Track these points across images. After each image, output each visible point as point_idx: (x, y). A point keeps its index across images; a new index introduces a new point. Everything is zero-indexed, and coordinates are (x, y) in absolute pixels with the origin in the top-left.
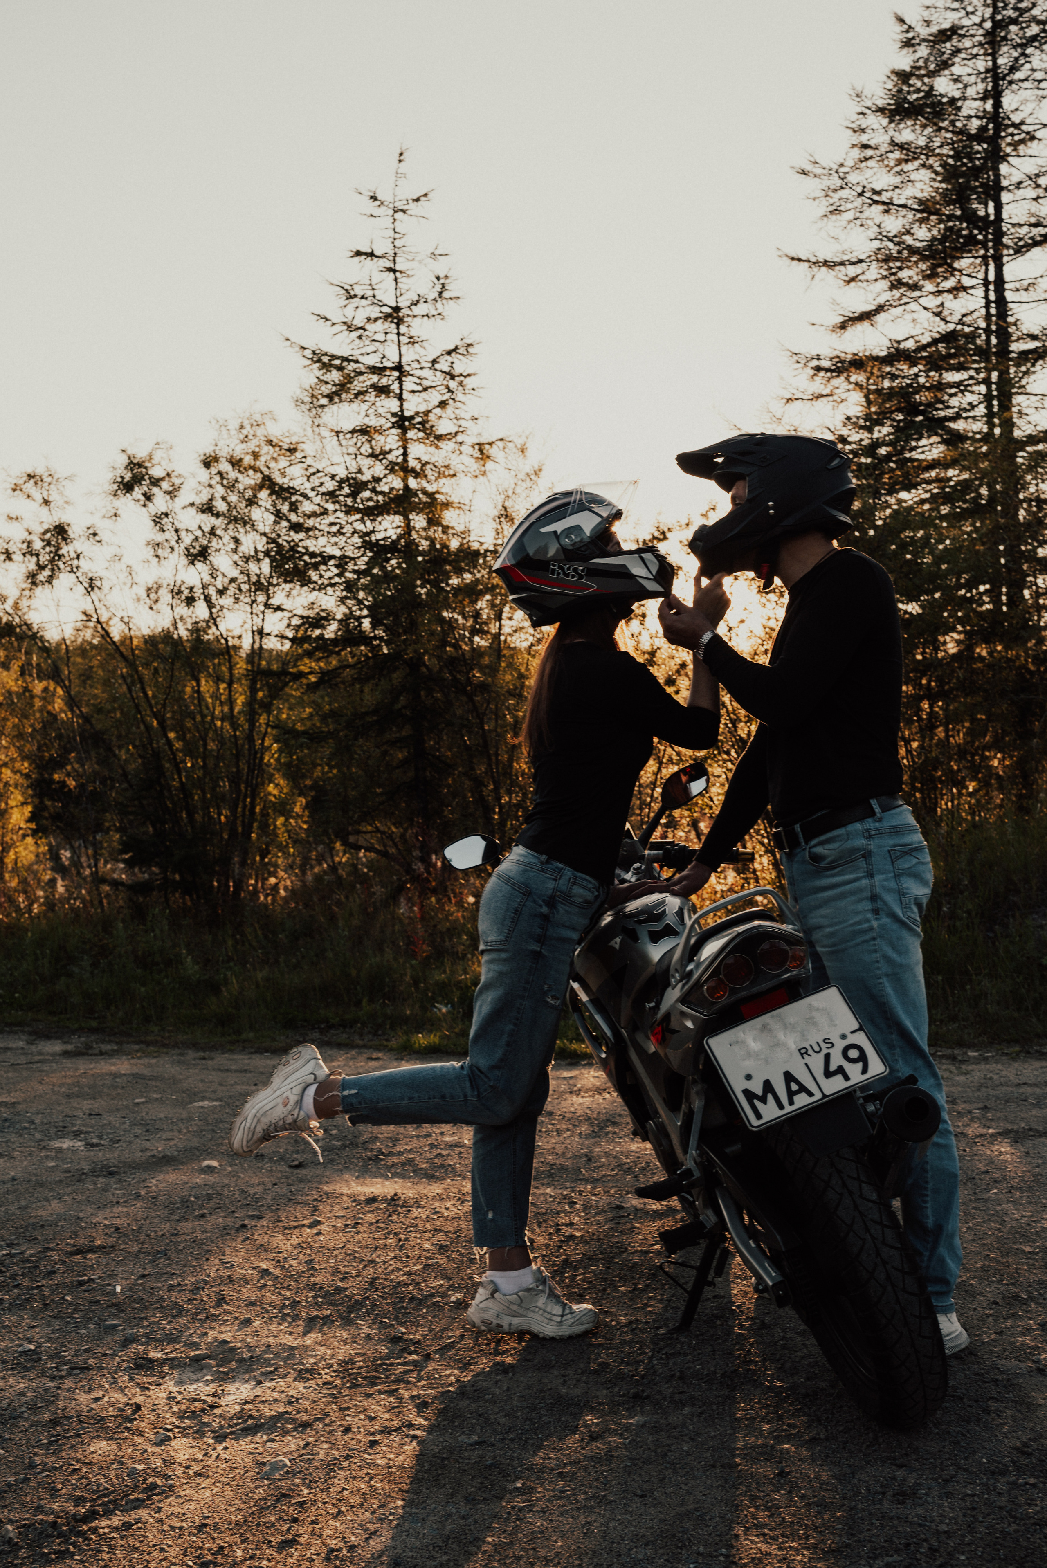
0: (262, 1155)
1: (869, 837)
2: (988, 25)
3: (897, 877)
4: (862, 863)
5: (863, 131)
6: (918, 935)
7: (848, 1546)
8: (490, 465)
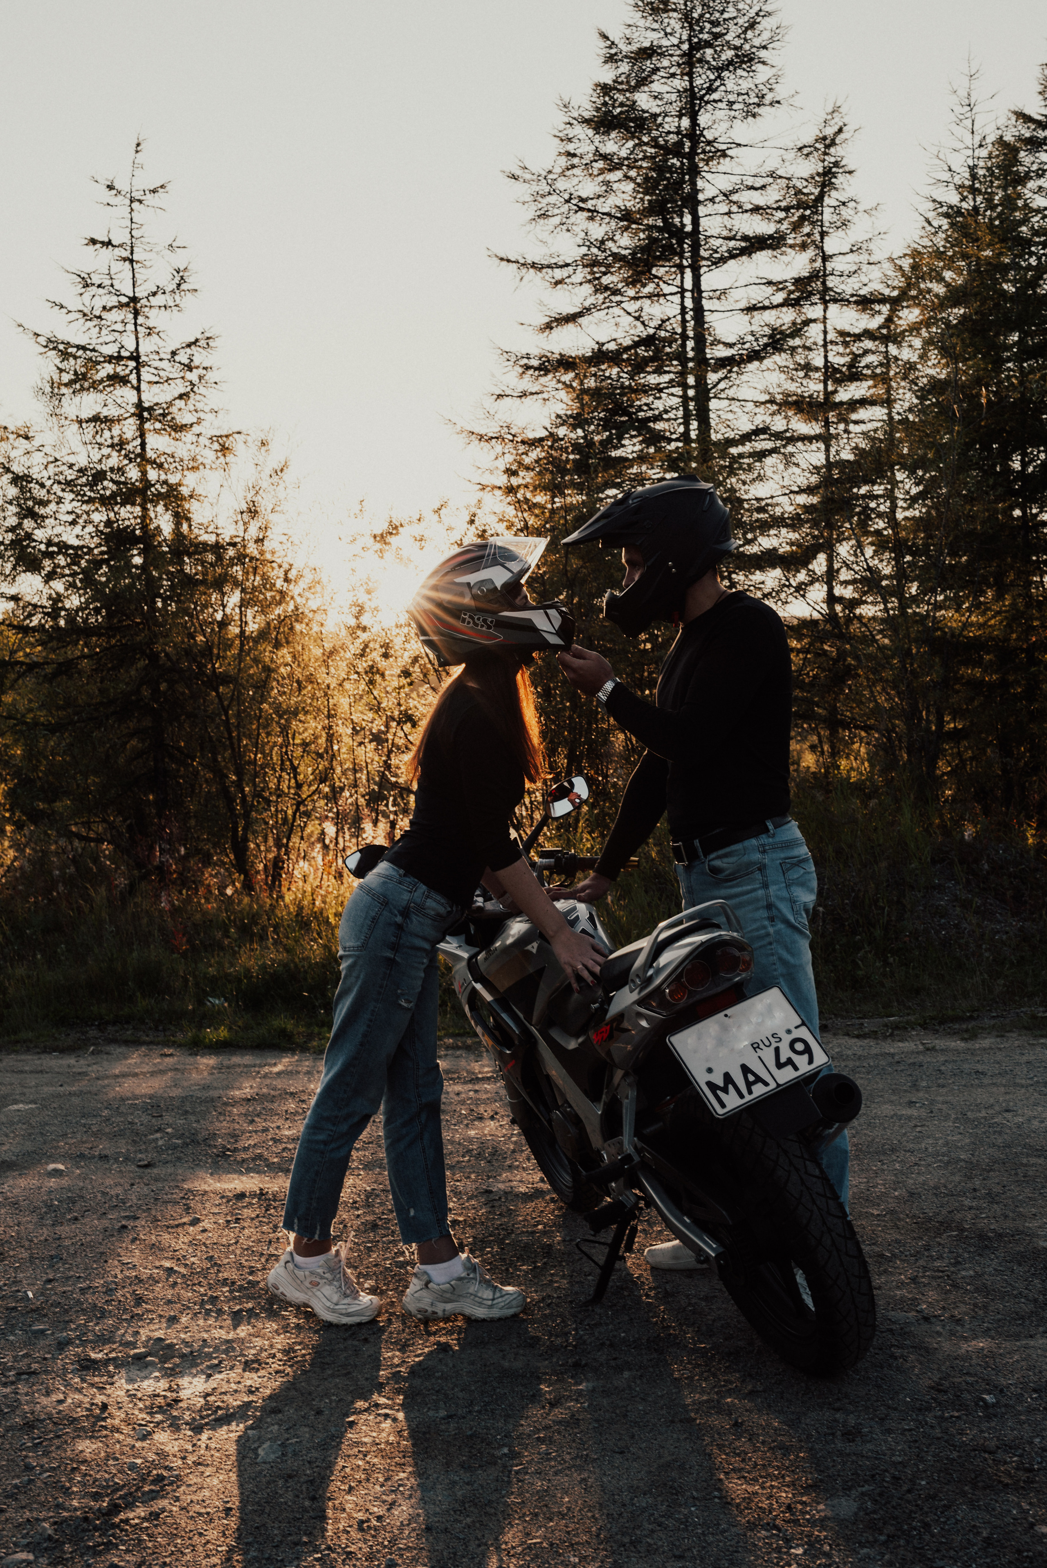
0: (106, 1156)
1: (764, 852)
2: (685, 47)
3: (788, 886)
4: (758, 875)
5: (570, 140)
6: (808, 937)
7: (821, 1481)
8: (230, 458)
